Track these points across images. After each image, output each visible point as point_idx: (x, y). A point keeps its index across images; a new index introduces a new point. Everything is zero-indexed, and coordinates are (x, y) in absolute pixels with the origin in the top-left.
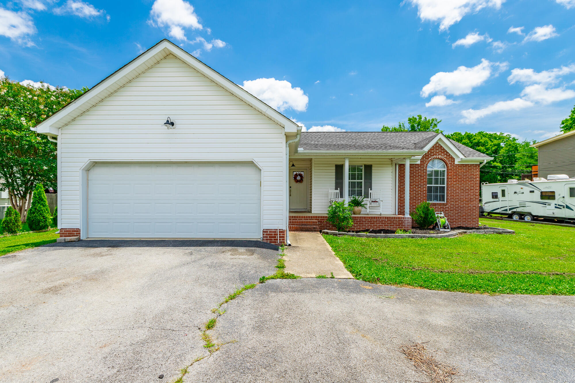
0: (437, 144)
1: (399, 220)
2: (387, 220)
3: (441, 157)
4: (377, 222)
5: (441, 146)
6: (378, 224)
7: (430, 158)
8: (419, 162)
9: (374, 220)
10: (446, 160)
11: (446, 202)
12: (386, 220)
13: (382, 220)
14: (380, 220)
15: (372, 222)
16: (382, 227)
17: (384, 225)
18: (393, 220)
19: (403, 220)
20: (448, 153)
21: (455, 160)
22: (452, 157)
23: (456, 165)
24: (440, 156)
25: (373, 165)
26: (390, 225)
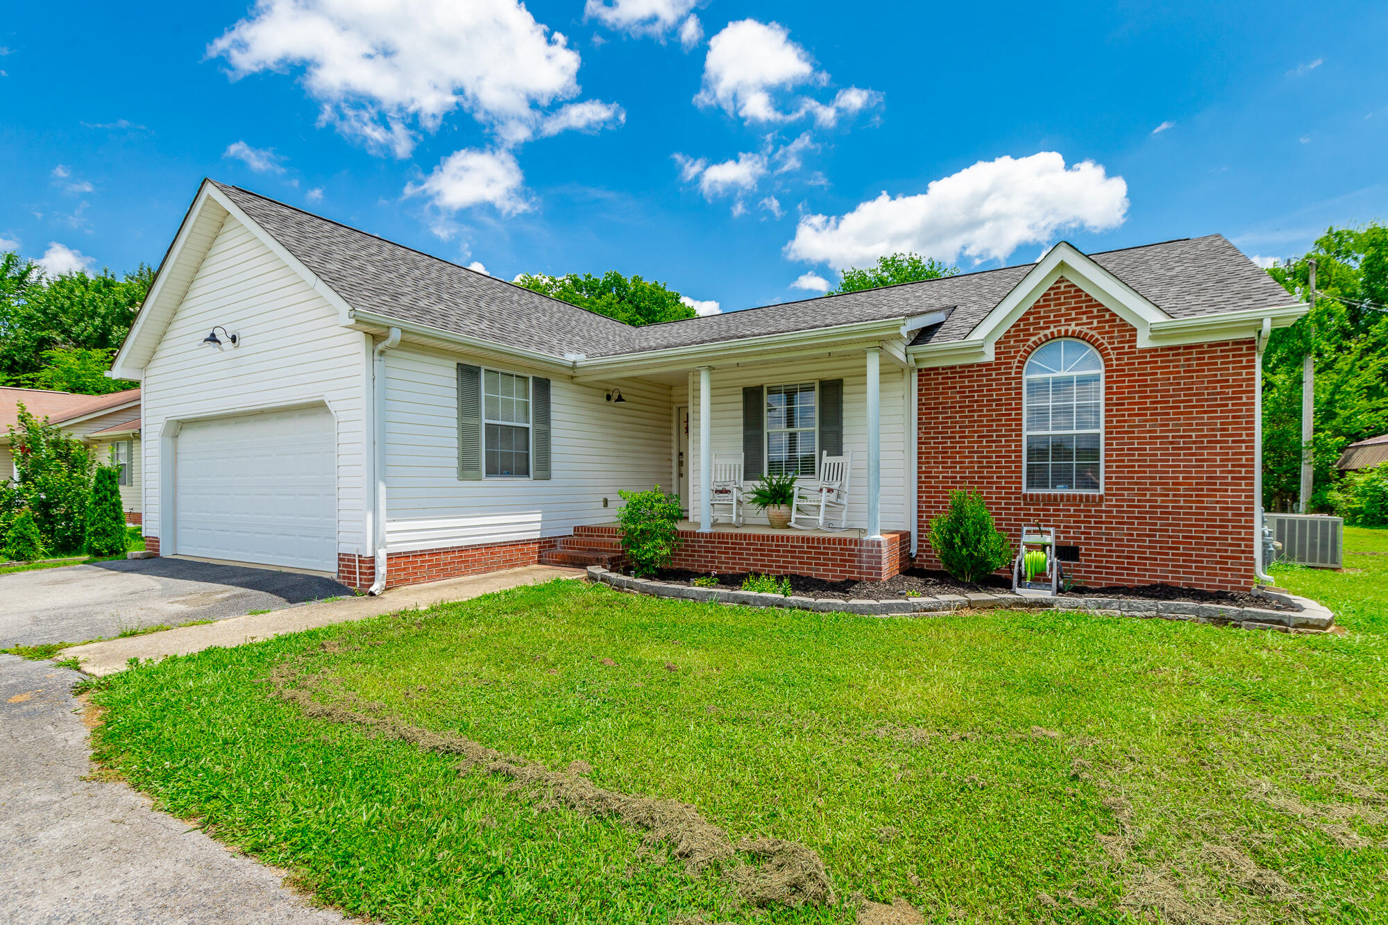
0: (1063, 285)
1: (841, 549)
2: (808, 547)
3: (1078, 328)
4: (779, 551)
5: (1080, 290)
6: (782, 556)
7: (1033, 339)
8: (990, 356)
9: (771, 546)
10: (1097, 336)
11: (1102, 491)
12: (803, 547)
13: (792, 546)
14: (787, 546)
15: (764, 550)
16: (792, 568)
17: (800, 563)
18: (824, 548)
19: (853, 550)
20: (1108, 310)
21: (1139, 332)
22: (1126, 325)
23: (1142, 351)
24: (1073, 327)
25: (845, 380)
26: (816, 564)
